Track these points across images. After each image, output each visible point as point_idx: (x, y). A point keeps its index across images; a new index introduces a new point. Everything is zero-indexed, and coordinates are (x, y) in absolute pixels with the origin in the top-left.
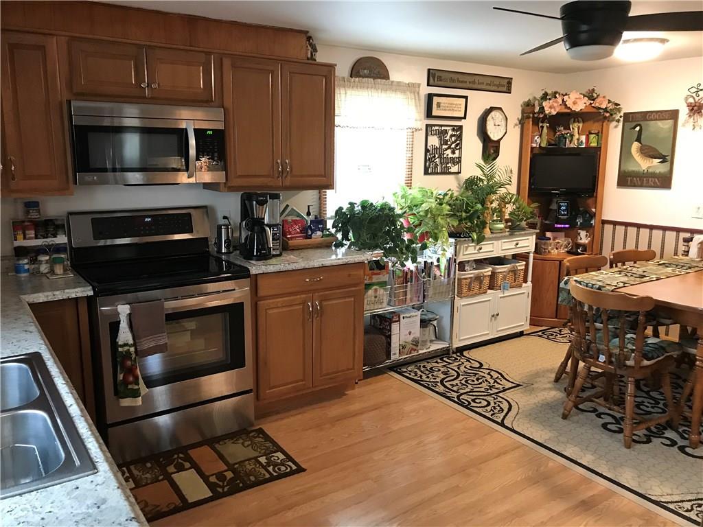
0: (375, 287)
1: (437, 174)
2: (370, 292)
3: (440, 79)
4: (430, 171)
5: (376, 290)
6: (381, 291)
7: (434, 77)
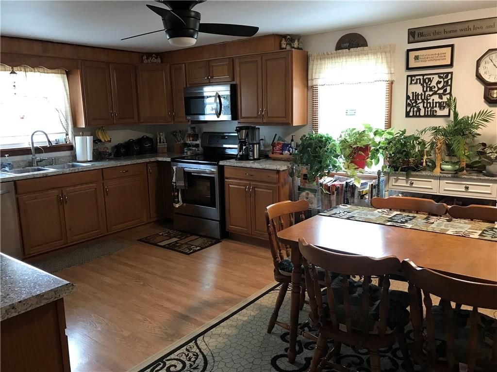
0: (307, 191)
1: (420, 116)
2: (304, 194)
3: (421, 34)
4: (411, 114)
5: (308, 194)
6: (311, 195)
7: (414, 35)
